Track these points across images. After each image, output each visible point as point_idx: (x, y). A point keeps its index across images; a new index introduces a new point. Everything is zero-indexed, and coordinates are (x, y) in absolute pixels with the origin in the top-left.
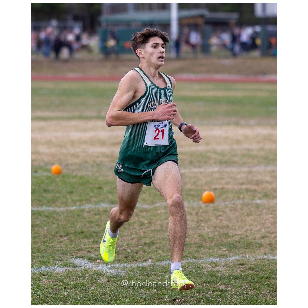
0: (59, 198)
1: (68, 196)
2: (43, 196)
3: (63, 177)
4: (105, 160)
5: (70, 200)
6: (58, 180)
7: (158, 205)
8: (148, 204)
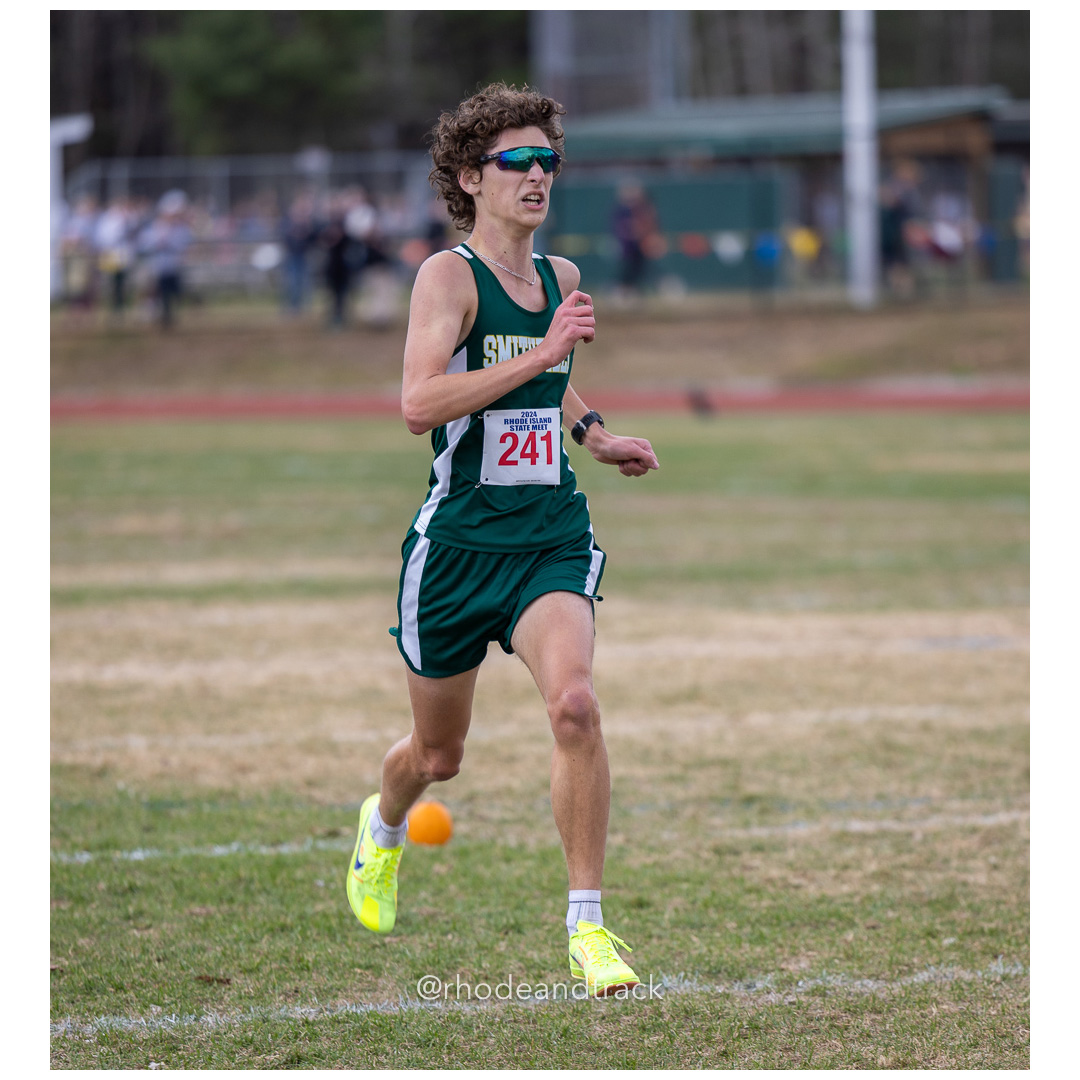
0: (462, 952)
1: (502, 946)
2: (384, 945)
3: (463, 853)
4: (640, 772)
5: (513, 964)
6: (439, 868)
7: (921, 977)
8: (876, 977)
